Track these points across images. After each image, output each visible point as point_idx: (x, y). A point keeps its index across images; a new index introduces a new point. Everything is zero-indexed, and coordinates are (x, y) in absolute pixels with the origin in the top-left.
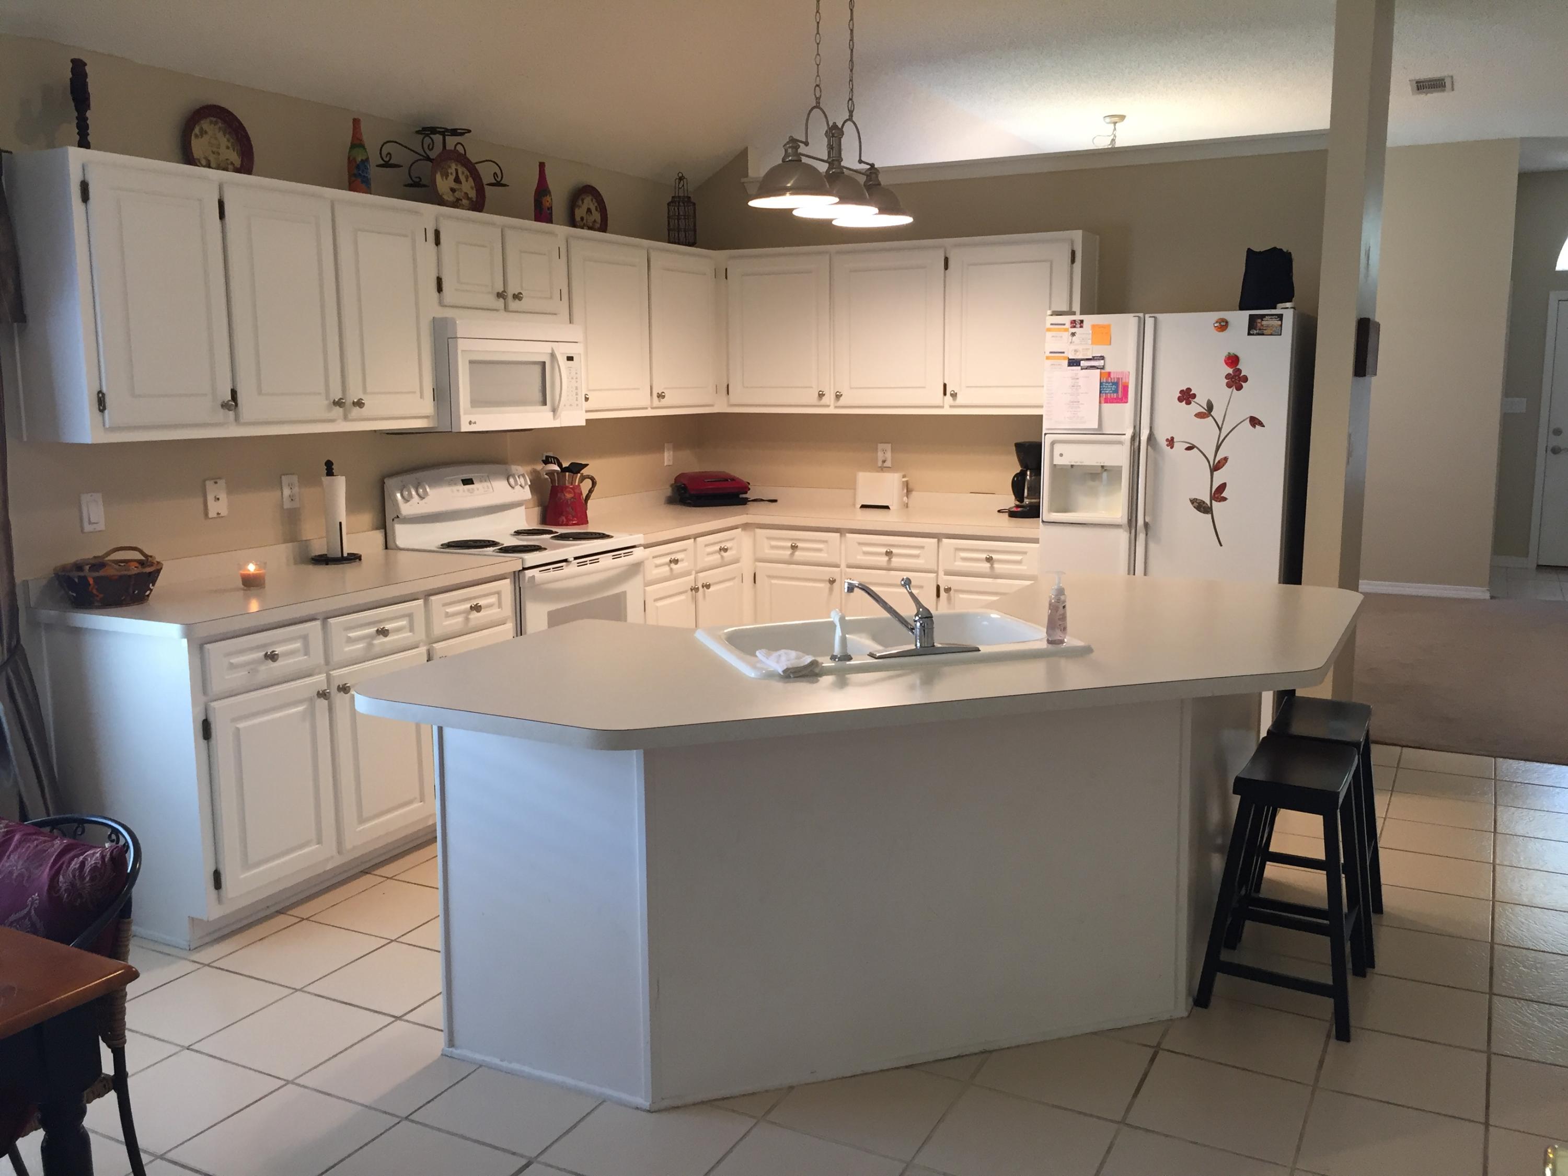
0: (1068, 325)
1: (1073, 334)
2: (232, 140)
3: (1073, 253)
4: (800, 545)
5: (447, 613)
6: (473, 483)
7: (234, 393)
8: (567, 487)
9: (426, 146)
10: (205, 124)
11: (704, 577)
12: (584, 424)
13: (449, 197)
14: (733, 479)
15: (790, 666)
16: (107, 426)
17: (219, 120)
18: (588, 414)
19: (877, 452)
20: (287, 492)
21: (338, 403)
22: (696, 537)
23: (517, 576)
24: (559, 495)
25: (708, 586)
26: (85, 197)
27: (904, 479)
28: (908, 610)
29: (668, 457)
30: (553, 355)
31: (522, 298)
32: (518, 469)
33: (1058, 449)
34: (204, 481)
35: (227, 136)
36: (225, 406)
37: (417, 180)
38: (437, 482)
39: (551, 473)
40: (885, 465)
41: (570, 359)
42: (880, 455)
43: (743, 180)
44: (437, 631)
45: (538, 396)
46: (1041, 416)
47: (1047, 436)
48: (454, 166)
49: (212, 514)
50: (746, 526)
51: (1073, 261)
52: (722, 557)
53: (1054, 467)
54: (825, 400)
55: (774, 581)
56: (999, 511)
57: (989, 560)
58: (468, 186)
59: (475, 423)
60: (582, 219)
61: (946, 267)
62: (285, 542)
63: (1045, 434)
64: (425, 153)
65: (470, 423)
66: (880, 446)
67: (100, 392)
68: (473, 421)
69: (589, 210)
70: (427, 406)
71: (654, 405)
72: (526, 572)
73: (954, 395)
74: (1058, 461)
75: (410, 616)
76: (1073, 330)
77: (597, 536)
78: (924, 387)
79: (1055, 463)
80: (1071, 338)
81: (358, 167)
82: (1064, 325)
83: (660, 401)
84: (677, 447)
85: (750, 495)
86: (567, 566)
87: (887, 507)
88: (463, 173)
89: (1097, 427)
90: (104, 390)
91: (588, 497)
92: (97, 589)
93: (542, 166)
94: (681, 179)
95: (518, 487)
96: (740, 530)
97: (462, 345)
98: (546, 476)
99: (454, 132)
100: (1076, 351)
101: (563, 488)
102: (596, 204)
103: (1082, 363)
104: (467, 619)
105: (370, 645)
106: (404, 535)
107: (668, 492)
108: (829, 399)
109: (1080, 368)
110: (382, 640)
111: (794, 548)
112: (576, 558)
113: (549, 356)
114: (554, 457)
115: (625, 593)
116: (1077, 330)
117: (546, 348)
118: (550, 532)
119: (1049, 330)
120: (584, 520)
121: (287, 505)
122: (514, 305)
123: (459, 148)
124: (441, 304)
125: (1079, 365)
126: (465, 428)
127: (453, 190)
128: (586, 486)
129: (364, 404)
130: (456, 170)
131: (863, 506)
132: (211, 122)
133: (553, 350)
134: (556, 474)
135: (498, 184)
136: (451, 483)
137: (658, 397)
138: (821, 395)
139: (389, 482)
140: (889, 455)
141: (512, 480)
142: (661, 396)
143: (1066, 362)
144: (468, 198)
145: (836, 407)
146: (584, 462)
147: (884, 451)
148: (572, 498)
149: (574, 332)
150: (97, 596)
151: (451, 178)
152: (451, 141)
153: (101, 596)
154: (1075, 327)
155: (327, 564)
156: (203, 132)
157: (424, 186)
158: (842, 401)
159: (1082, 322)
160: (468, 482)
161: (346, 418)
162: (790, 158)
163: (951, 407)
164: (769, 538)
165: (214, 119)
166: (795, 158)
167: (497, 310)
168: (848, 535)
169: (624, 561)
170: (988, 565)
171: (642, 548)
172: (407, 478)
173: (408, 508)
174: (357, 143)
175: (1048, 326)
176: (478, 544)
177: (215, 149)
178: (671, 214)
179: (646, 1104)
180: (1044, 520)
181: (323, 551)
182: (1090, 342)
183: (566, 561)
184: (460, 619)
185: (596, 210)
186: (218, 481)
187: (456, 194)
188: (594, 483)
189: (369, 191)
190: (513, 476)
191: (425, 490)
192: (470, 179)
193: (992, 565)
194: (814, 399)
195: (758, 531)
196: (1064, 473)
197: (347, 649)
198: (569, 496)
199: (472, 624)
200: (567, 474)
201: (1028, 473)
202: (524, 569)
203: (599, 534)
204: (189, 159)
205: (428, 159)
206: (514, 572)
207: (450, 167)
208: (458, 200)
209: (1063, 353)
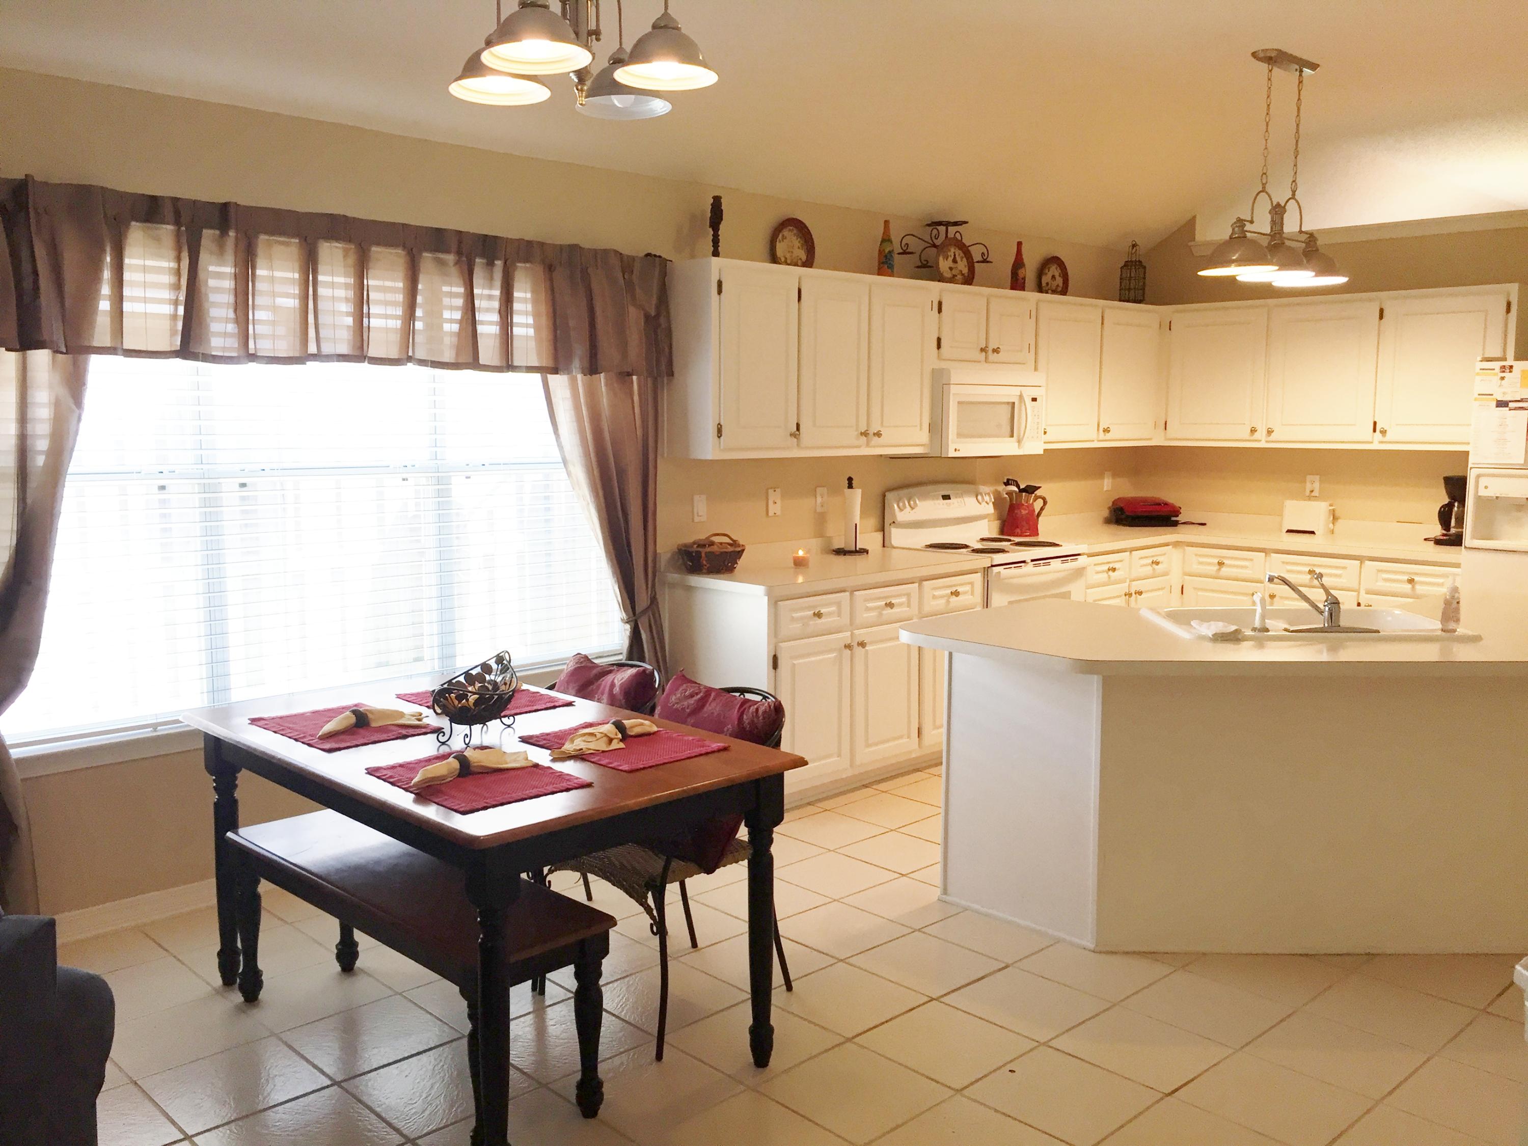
0: (1498, 370)
1: (1503, 378)
2: (801, 242)
3: (1509, 305)
4: (1226, 561)
5: (934, 595)
6: (950, 499)
7: (798, 426)
8: (1023, 505)
9: (933, 235)
10: (786, 232)
11: (1137, 586)
12: (1042, 452)
13: (948, 274)
14: (1166, 504)
15: (1218, 632)
16: (722, 448)
17: (794, 229)
18: (1046, 444)
19: (1306, 483)
20: (819, 499)
21: (865, 434)
22: (1132, 550)
23: (986, 571)
24: (1016, 511)
25: (1140, 593)
26: (720, 292)
27: (1331, 508)
29: (1107, 483)
30: (1021, 397)
31: (1000, 352)
32: (984, 489)
33: (1483, 481)
34: (767, 489)
35: (799, 240)
36: (792, 435)
37: (925, 263)
38: (924, 496)
39: (1010, 494)
40: (1313, 494)
41: (1034, 400)
42: (1309, 487)
43: (1190, 244)
44: (927, 609)
45: (1006, 429)
46: (1467, 453)
47: (1473, 469)
48: (953, 250)
49: (771, 513)
50: (1177, 544)
51: (1508, 310)
52: (1154, 569)
53: (1479, 499)
54: (1257, 435)
55: (1199, 593)
56: (1425, 539)
57: (1411, 581)
58: (962, 266)
59: (959, 450)
60: (1047, 284)
61: (1381, 317)
62: (815, 537)
63: (1471, 468)
64: (932, 241)
65: (956, 450)
66: (1309, 478)
67: (719, 424)
68: (957, 449)
69: (1053, 277)
70: (923, 436)
71: (1100, 439)
72: (994, 568)
73: (1383, 432)
74: (1483, 492)
75: (908, 595)
76: (1503, 375)
77: (1049, 544)
78: (1354, 425)
79: (1479, 494)
80: (1500, 381)
81: (886, 256)
82: (1494, 369)
83: (1105, 435)
84: (1115, 475)
85: (1180, 518)
86: (1025, 566)
87: (1313, 533)
88: (959, 255)
89: (1523, 462)
90: (722, 424)
91: (1039, 515)
92: (706, 561)
93: (1019, 244)
94: (1134, 246)
95: (984, 504)
96: (1171, 547)
97: (954, 389)
98: (1007, 496)
99: (956, 224)
100: (1504, 393)
101: (1020, 505)
102: (1060, 271)
103: (1511, 405)
104: (948, 602)
105: (881, 614)
106: (897, 536)
107: (1106, 513)
108: (1261, 434)
109: (1508, 409)
110: (889, 611)
111: (1221, 564)
112: (1032, 561)
113: (1018, 397)
114: (1014, 481)
115: (1070, 592)
116: (1506, 374)
117: (1016, 391)
118: (1010, 540)
119: (1478, 374)
120: (1035, 533)
121: (819, 509)
122: (993, 357)
123: (958, 235)
124: (939, 357)
125: (1507, 406)
126: (952, 454)
127: (951, 269)
128: (1038, 505)
129: (881, 434)
130: (954, 253)
131: (1289, 531)
132: (790, 230)
133: (1021, 392)
134: (1014, 494)
135: (985, 261)
136: (934, 498)
137: (1104, 431)
138: (1253, 431)
139: (889, 496)
140: (1317, 485)
141: (979, 497)
142: (1106, 431)
143: (1494, 403)
144: (963, 275)
145: (1267, 442)
146: (1037, 485)
147: (1313, 482)
148: (1027, 514)
149: (1038, 378)
150: (706, 566)
151: (950, 259)
152: (952, 230)
153: (708, 565)
154: (1504, 372)
155: (845, 555)
156: (784, 238)
157: (931, 267)
158: (1274, 436)
159: (1511, 367)
160: (946, 497)
161: (868, 445)
162: (1237, 235)
163: (1381, 442)
164: (1196, 555)
165: (791, 228)
166: (1241, 236)
167: (980, 362)
168: (1273, 555)
169: (1071, 565)
170: (1410, 586)
171: (1086, 556)
172: (906, 491)
173: (904, 515)
174: (886, 239)
175: (1478, 370)
176: (954, 546)
177: (791, 250)
178: (1124, 275)
179: (1091, 946)
180: (1467, 546)
181: (841, 545)
182: (1519, 385)
183: (1024, 562)
184: (942, 601)
185: (1060, 276)
186: (776, 490)
187: (953, 271)
188: (1045, 503)
189: (892, 275)
190: (981, 494)
191: (915, 503)
192: (965, 259)
193: (1413, 587)
194: (1246, 434)
195: (1189, 549)
196: (1489, 504)
197: (865, 615)
198: (1024, 512)
199: (951, 605)
200: (1024, 494)
201: (1456, 504)
202: (993, 566)
203: (1051, 543)
204: (774, 259)
205: (934, 246)
206: (984, 568)
207: (950, 251)
208: (954, 276)
209: (1492, 395)
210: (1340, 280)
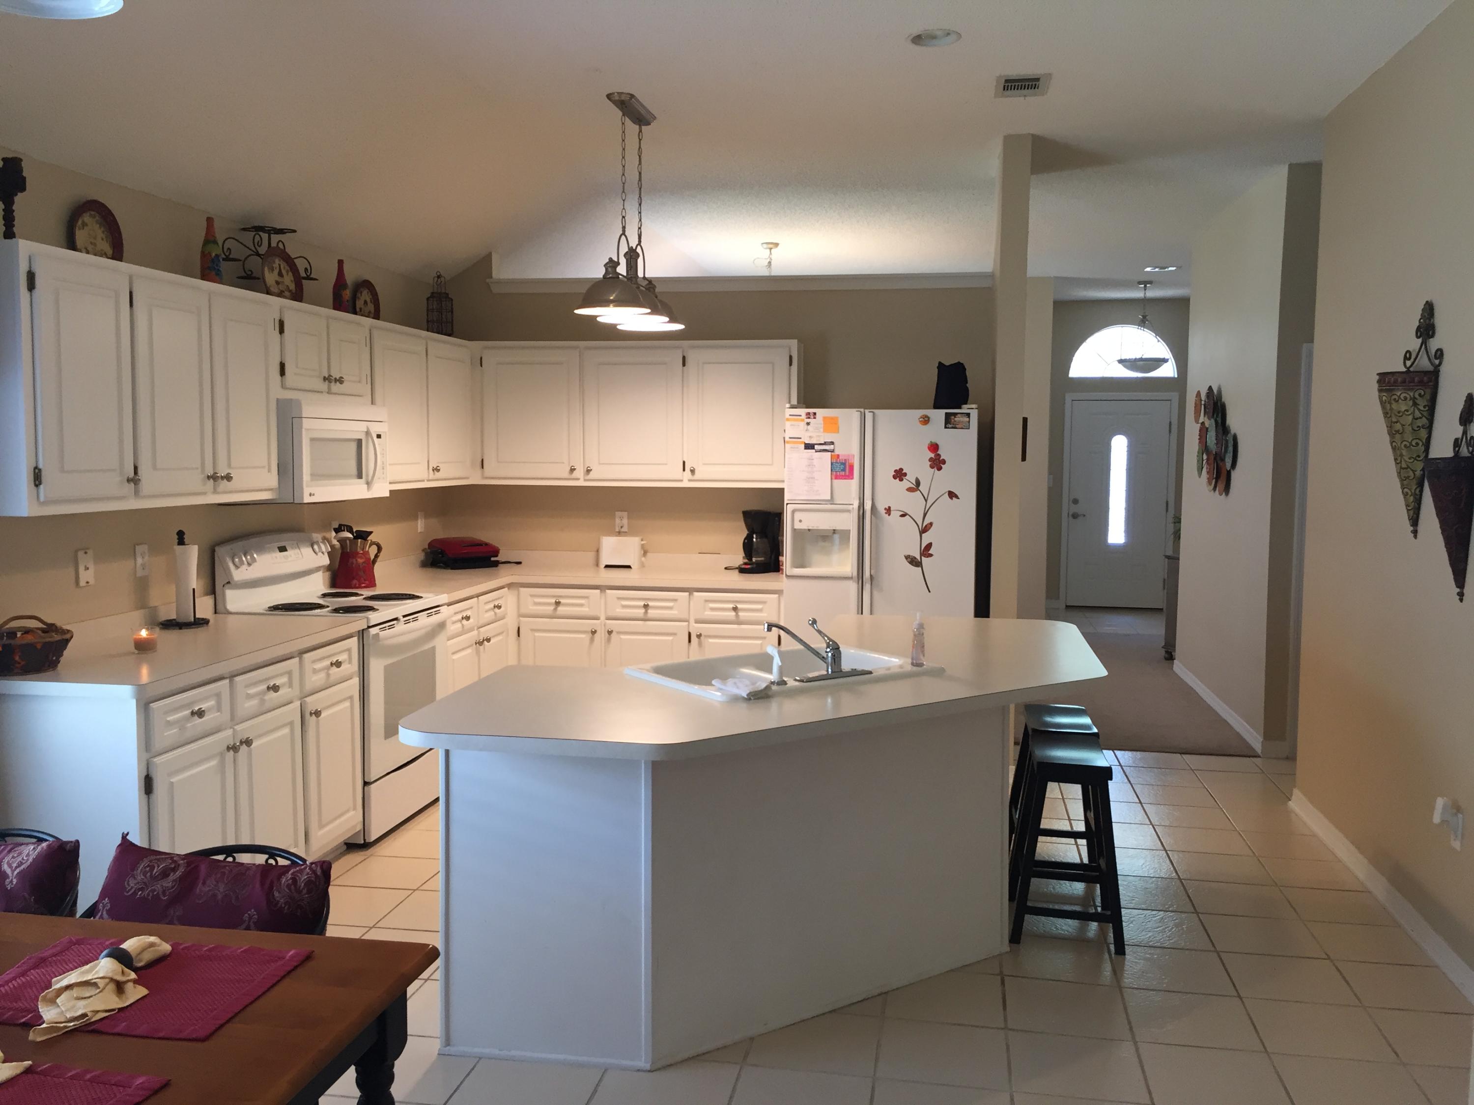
0: (804, 416)
1: (808, 424)
2: (106, 233)
3: (791, 357)
4: (562, 601)
5: (314, 669)
6: (286, 550)
7: (136, 469)
8: (358, 553)
9: (256, 241)
10: (86, 218)
11: (485, 632)
12: (388, 495)
13: (274, 289)
14: (486, 544)
15: (752, 691)
16: (42, 499)
17: (97, 214)
18: (391, 485)
19: (615, 518)
20: (140, 561)
21: (214, 477)
22: (478, 596)
23: (362, 634)
24: (351, 560)
25: (488, 640)
26: (31, 286)
27: (643, 542)
28: (819, 644)
29: (420, 525)
30: (368, 433)
31: (343, 381)
32: (317, 536)
33: (798, 516)
34: (76, 551)
35: (102, 229)
36: (129, 480)
37: (250, 273)
38: (261, 549)
39: (342, 541)
40: (623, 530)
41: (379, 436)
42: (618, 521)
43: (488, 280)
44: (308, 687)
45: (354, 471)
46: (783, 490)
47: (788, 505)
48: (277, 261)
49: (82, 583)
50: (510, 586)
51: (791, 364)
52: (495, 614)
53: (794, 531)
54: (575, 474)
55: (537, 634)
56: (726, 568)
57: (735, 609)
58: (288, 280)
59: (314, 495)
60: (361, 309)
61: (684, 365)
62: (137, 608)
63: (787, 504)
64: (255, 248)
65: (310, 495)
66: (618, 514)
67: (36, 468)
68: (312, 493)
69: (366, 302)
70: (271, 480)
71: (430, 478)
72: (371, 630)
73: (693, 471)
74: (798, 526)
75: (290, 673)
76: (808, 420)
77: (408, 596)
78: (666, 464)
79: (795, 528)
80: (806, 426)
81: (213, 261)
82: (800, 416)
83: (434, 474)
84: (427, 516)
85: (500, 558)
86: (397, 623)
87: (629, 567)
88: (284, 268)
89: (830, 498)
90: (41, 466)
91: (374, 562)
92: (20, 656)
93: (341, 263)
94: (439, 277)
95: (320, 554)
96: (506, 589)
97: (306, 423)
98: (338, 543)
99: (281, 231)
100: (810, 437)
101: (355, 554)
102: (371, 297)
103: (816, 447)
104: (328, 675)
105: (262, 701)
106: (234, 600)
107: (422, 556)
108: (580, 473)
109: (814, 451)
110: (272, 695)
111: (558, 604)
112: (404, 616)
113: (365, 433)
114: (347, 526)
115: (434, 648)
116: (811, 420)
117: (363, 427)
118: (356, 595)
119: (788, 420)
120: (372, 584)
121: (140, 573)
122: (336, 387)
123: (281, 246)
124: (283, 386)
125: (814, 449)
126: (307, 499)
127: (277, 283)
128: (373, 551)
129: (232, 477)
130: (280, 265)
131: (607, 566)
132: (91, 215)
133: (368, 428)
134: (348, 542)
135: (308, 278)
136: (270, 550)
137: (433, 470)
138: (572, 470)
139: (220, 551)
140: (625, 521)
141: (316, 547)
142: (436, 470)
143: (803, 446)
144: (290, 291)
145: (585, 480)
146: (368, 530)
147: (621, 518)
148: (363, 562)
149: (379, 412)
150: (19, 663)
151: (276, 272)
152: (275, 238)
153: (23, 663)
154: (809, 418)
155: (181, 629)
156: (84, 225)
157: (255, 278)
158: (592, 475)
159: (815, 414)
160: (283, 549)
161: (215, 491)
162: (611, 275)
163: (690, 480)
164: (532, 596)
165: (93, 213)
166: (614, 276)
167: (322, 392)
168: (608, 591)
169: (435, 619)
170: (733, 613)
171: (446, 606)
172: (240, 544)
173: (240, 574)
174: (210, 239)
175: (787, 416)
176: (304, 607)
177: (93, 241)
178: (430, 307)
179: (648, 1066)
180: (788, 574)
181: (173, 616)
182: (822, 430)
183: (396, 619)
184: (322, 675)
185: (371, 302)
186: (87, 551)
187: (280, 285)
188: (380, 549)
189: (221, 282)
190: (317, 543)
191: (253, 557)
192: (290, 274)
193: (737, 613)
194: (566, 474)
195: (522, 590)
196: (804, 536)
197: (247, 705)
198: (360, 561)
199: (333, 679)
200: (359, 540)
201: (755, 536)
202: (369, 627)
203: (410, 595)
204: (73, 245)
205: (258, 255)
206: (359, 631)
207: (274, 262)
208: (282, 292)
209: (800, 438)
210: (679, 327)
